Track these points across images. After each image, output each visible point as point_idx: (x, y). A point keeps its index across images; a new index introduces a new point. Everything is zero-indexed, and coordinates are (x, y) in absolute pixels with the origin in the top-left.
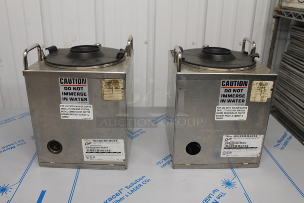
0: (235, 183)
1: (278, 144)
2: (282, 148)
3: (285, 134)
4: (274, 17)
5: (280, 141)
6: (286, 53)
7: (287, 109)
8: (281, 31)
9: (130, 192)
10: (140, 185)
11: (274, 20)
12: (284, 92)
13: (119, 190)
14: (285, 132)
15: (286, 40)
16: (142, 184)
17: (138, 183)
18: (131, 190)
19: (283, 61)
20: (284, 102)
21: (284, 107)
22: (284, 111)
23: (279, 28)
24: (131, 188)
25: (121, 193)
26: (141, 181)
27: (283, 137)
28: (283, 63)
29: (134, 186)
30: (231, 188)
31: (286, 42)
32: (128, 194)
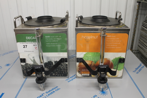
0: (107, 92)
1: (135, 71)
2: (138, 73)
3: (141, 65)
4: (137, 2)
5: (137, 69)
6: (144, 21)
7: (145, 51)
8: (142, 10)
9: (48, 95)
10: (54, 92)
11: (138, 4)
12: (143, 42)
13: (42, 94)
14: (140, 64)
15: (145, 15)
16: (55, 91)
17: (53, 90)
18: (48, 94)
19: (143, 26)
20: (143, 47)
21: (143, 50)
22: (143, 53)
23: (140, 8)
24: (49, 93)
25: (43, 95)
26: (55, 89)
27: (139, 67)
28: (143, 27)
29: (51, 92)
30: (104, 95)
31: (145, 16)
32: (46, 96)
